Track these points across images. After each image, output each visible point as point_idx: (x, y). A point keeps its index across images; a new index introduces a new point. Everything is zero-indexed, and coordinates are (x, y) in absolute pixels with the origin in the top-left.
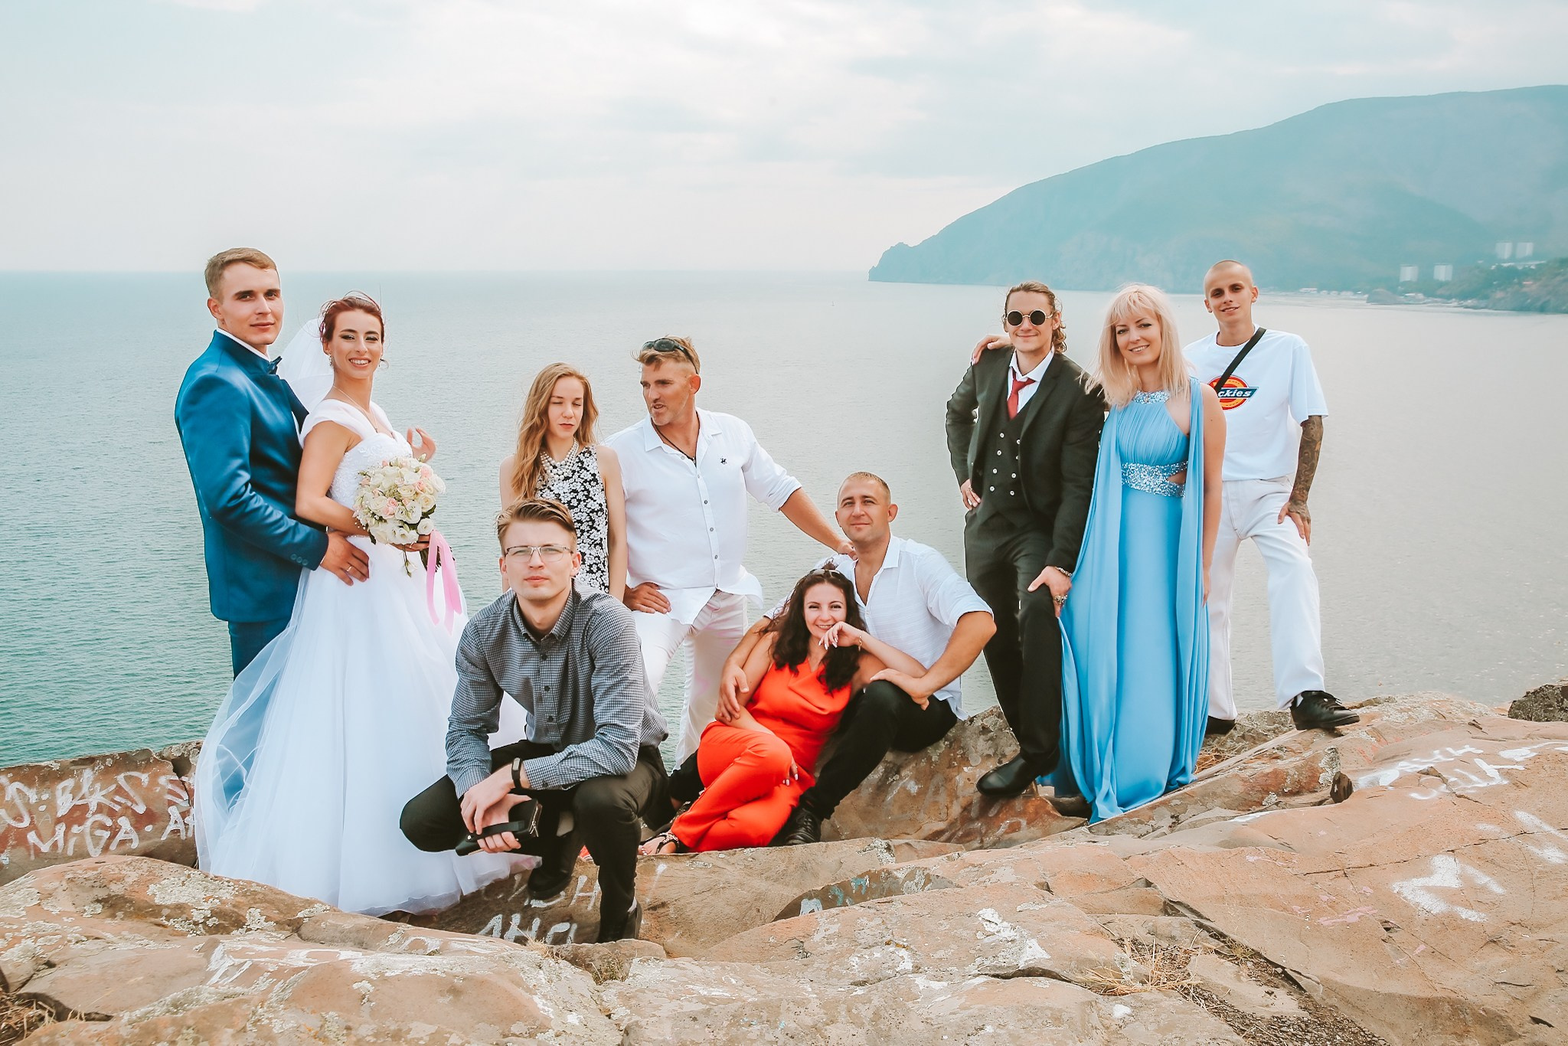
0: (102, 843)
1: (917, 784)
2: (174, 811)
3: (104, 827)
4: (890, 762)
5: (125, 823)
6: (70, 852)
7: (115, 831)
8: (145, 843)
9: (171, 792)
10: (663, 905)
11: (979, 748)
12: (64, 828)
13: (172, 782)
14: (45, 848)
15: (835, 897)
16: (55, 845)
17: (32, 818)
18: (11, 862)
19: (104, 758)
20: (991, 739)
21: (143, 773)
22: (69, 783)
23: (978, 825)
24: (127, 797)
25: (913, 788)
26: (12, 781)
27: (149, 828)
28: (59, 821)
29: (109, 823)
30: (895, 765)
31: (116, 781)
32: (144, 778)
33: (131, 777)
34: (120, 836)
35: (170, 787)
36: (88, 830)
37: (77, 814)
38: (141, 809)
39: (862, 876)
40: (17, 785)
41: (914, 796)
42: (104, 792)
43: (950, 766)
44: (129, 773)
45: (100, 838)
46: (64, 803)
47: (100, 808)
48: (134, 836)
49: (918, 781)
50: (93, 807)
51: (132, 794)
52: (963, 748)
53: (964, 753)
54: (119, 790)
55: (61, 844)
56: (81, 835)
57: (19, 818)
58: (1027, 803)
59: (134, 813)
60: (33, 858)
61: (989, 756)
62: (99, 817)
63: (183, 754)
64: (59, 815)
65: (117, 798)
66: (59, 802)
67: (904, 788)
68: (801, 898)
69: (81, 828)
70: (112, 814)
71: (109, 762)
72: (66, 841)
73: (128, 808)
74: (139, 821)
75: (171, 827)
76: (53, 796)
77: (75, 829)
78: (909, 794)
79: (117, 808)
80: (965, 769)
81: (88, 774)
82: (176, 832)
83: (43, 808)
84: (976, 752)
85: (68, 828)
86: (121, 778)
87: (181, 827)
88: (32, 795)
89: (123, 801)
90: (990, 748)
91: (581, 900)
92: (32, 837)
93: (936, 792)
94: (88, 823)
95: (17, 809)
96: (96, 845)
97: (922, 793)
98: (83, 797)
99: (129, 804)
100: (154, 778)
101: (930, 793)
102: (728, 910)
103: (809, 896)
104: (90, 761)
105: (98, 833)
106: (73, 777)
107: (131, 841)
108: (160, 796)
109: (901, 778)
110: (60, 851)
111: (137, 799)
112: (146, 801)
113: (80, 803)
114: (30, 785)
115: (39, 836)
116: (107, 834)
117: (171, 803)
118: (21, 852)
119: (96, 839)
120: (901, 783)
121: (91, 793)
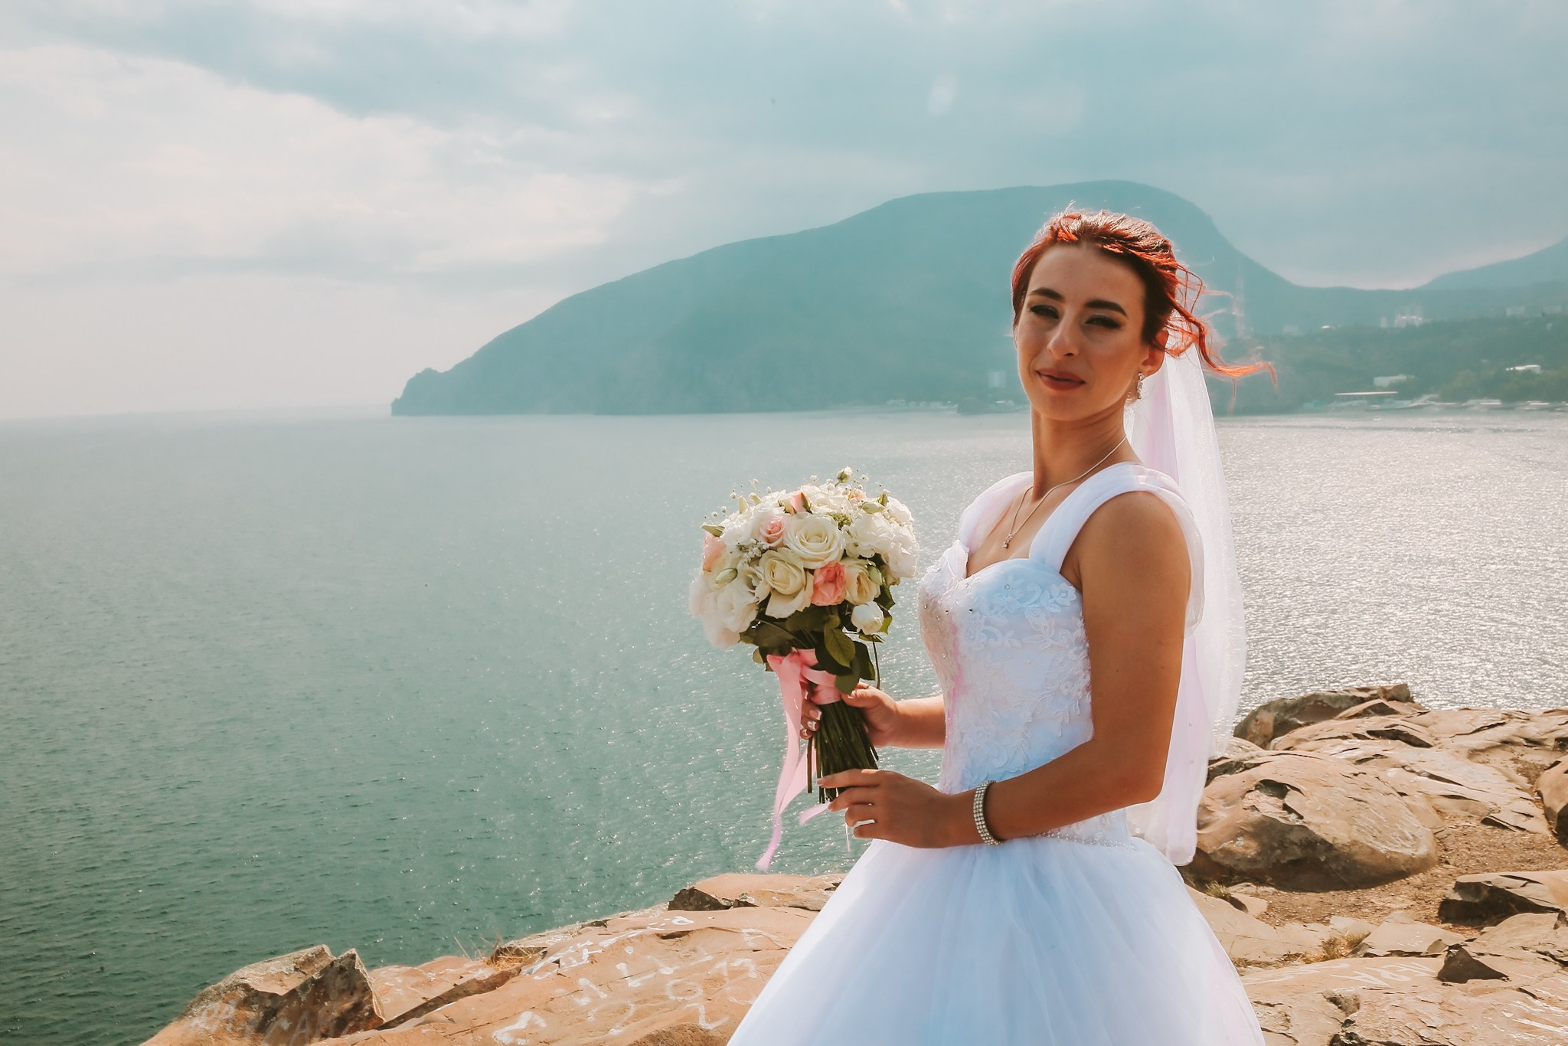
1: (289, 1022)
4: (269, 1007)
11: (337, 985)
20: (346, 977)
25: (285, 1025)
30: (273, 1009)
41: (286, 1032)
43: (315, 1003)
49: (290, 1019)
52: (325, 987)
53: (325, 992)
58: (368, 1022)
61: (344, 990)
67: (279, 1028)
80: (326, 1004)
84: (335, 989)
90: (345, 984)
93: (303, 1026)
97: (292, 1028)
101: (298, 1026)
109: (277, 1019)
120: (277, 1023)
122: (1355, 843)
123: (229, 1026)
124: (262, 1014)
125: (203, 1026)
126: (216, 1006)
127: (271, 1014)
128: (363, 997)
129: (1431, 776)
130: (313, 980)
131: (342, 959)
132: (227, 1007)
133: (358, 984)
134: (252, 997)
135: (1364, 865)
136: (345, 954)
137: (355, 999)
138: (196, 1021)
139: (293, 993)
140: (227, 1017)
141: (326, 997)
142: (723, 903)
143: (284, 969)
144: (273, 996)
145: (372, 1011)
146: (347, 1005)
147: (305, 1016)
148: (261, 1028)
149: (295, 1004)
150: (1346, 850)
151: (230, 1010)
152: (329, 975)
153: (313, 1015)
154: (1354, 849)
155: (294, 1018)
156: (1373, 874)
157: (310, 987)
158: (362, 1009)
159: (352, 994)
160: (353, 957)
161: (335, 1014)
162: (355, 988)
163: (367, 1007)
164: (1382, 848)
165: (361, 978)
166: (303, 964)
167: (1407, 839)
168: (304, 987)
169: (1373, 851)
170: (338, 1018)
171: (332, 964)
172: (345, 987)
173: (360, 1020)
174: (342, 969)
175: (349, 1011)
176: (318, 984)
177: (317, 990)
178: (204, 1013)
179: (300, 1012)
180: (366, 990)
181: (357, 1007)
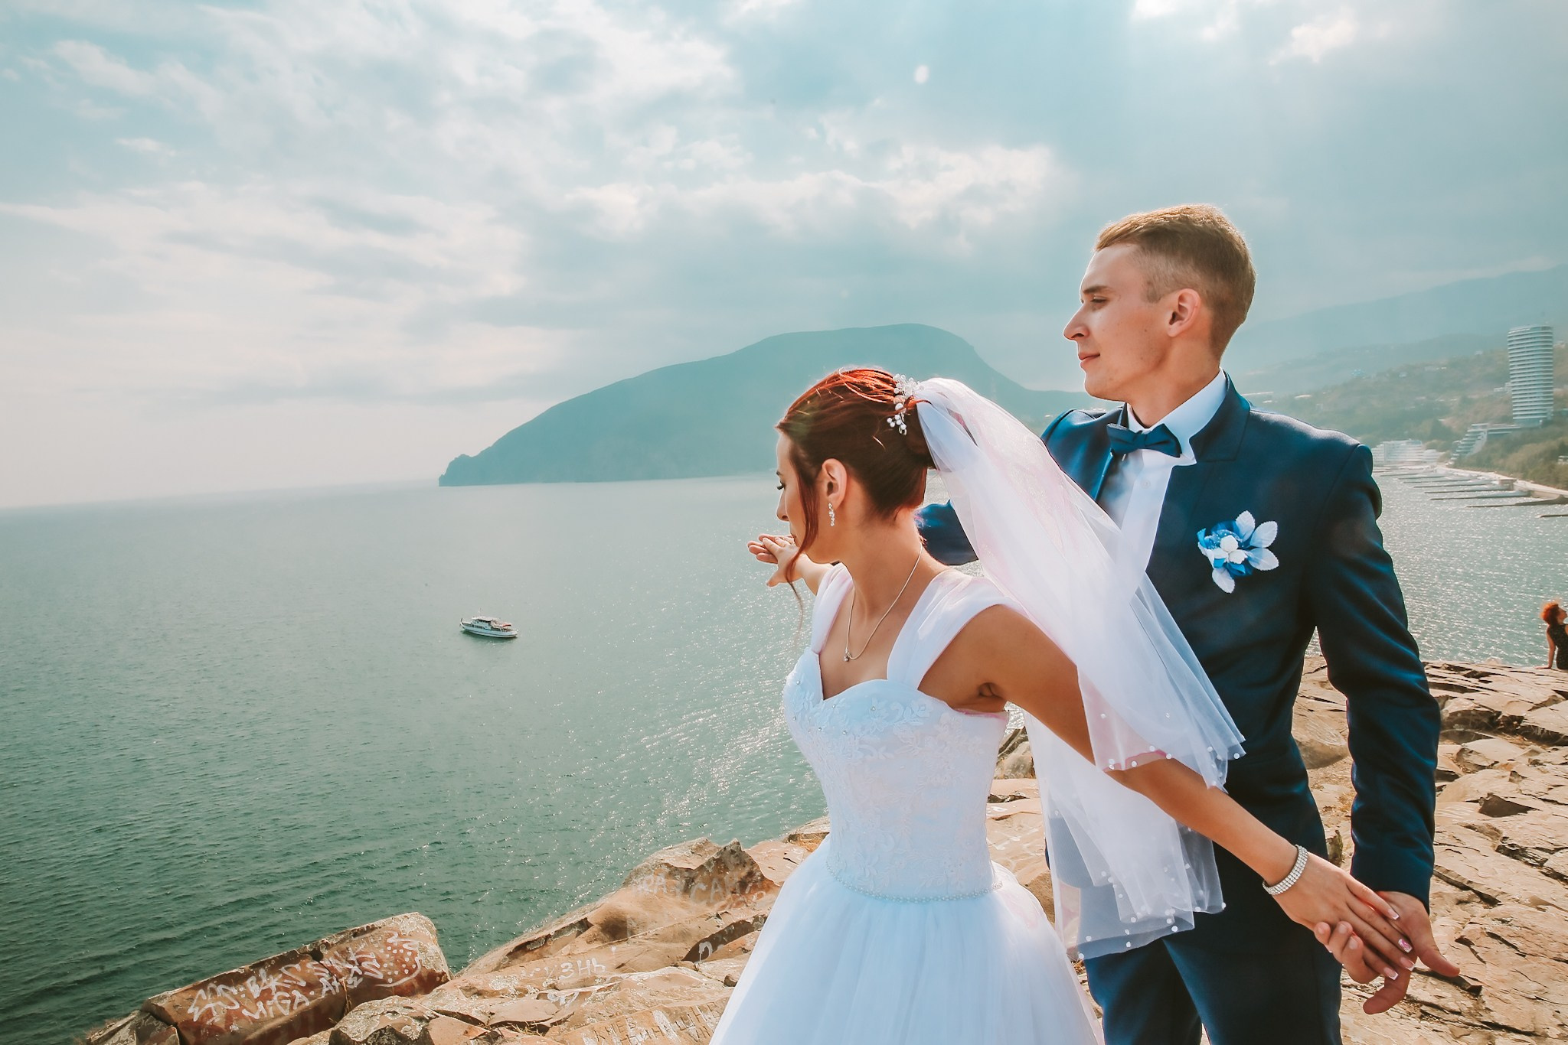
0: (288, 1006)
1: (705, 886)
2: (321, 980)
3: (286, 998)
4: (688, 877)
5: (296, 993)
6: (272, 1016)
7: (293, 999)
8: (313, 1001)
9: (316, 971)
10: (623, 965)
11: (732, 861)
12: (262, 1004)
13: (314, 965)
14: (257, 1016)
15: (717, 938)
16: (261, 1014)
17: (239, 1003)
18: (240, 1028)
19: (269, 961)
20: (737, 856)
21: (295, 963)
22: (253, 978)
23: (741, 899)
24: (291, 979)
25: (703, 887)
26: (217, 985)
27: (312, 993)
28: (257, 1000)
29: (288, 995)
30: (690, 877)
31: (281, 972)
32: (297, 966)
33: (289, 968)
34: (297, 1001)
35: (315, 968)
36: (277, 1002)
37: (266, 995)
38: (303, 984)
39: (730, 926)
40: (222, 986)
41: (705, 892)
42: (276, 979)
43: (719, 872)
44: (286, 966)
45: (286, 1004)
46: (255, 990)
47: (278, 989)
48: (305, 999)
49: (705, 884)
50: (274, 989)
51: (294, 977)
52: (724, 863)
53: (725, 866)
54: (285, 976)
55: (264, 1012)
56: (274, 1005)
57: (232, 1004)
59: (300, 987)
60: (252, 1023)
61: (738, 864)
62: (280, 994)
63: (314, 949)
64: (255, 997)
65: (286, 981)
66: (252, 990)
67: (699, 889)
68: (699, 943)
69: (272, 1001)
70: (287, 990)
71: (273, 962)
72: (267, 1010)
73: (295, 985)
74: (305, 990)
75: (325, 990)
76: (245, 987)
77: (269, 1003)
78: (702, 891)
79: (288, 986)
80: (728, 872)
81: (262, 971)
82: (329, 992)
83: (243, 996)
84: (731, 863)
85: (264, 1003)
86: (283, 969)
87: (331, 988)
88: (234, 991)
89: (290, 982)
90: (737, 860)
91: (582, 972)
92: (245, 1012)
93: (716, 887)
94: (275, 998)
95: (228, 999)
96: (285, 1008)
97: (708, 889)
98: (265, 985)
99: (295, 982)
100: (303, 966)
101: (713, 887)
102: (654, 959)
103: (703, 941)
104: (261, 964)
105: (283, 1002)
106: (254, 975)
107: (304, 1002)
108: (311, 974)
109: (695, 884)
110: (266, 1016)
111: (298, 979)
112: (304, 979)
113: (265, 988)
114: (230, 985)
115: (249, 1011)
116: (289, 1002)
117: (320, 977)
118: (243, 1022)
119: (284, 1006)
120: (696, 886)
121: (269, 982)
122: (1312, 740)
123: (665, 890)
124: (684, 881)
125: (647, 890)
126: (651, 877)
127: (690, 881)
128: (753, 868)
129: (1316, 699)
130: (714, 860)
131: (731, 845)
132: (658, 878)
133: (746, 860)
134: (673, 871)
135: (1320, 753)
136: (732, 842)
137: (747, 869)
138: (640, 887)
139: (702, 867)
140: (661, 884)
141: (726, 869)
142: (1001, 798)
143: (685, 853)
144: (688, 870)
145: (762, 876)
146: (744, 874)
147: (715, 881)
148: (686, 890)
149: (705, 874)
150: (1309, 745)
151: (662, 880)
152: (724, 855)
153: (721, 880)
154: (1313, 744)
155: (708, 882)
156: (1326, 758)
157: (713, 863)
158: (754, 875)
159: (744, 866)
160: (738, 843)
161: (737, 879)
162: (745, 863)
163: (758, 874)
164: (1326, 743)
165: (748, 856)
166: (696, 849)
167: (1333, 736)
168: (709, 863)
169: (1323, 745)
170: (739, 882)
171: (725, 848)
172: (738, 862)
173: (756, 882)
174: (733, 852)
175: (746, 877)
176: (718, 861)
177: (720, 864)
178: (644, 882)
179: (711, 879)
180: (753, 863)
181: (751, 874)
